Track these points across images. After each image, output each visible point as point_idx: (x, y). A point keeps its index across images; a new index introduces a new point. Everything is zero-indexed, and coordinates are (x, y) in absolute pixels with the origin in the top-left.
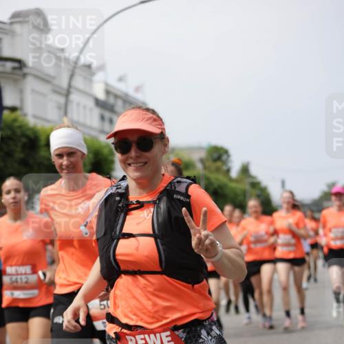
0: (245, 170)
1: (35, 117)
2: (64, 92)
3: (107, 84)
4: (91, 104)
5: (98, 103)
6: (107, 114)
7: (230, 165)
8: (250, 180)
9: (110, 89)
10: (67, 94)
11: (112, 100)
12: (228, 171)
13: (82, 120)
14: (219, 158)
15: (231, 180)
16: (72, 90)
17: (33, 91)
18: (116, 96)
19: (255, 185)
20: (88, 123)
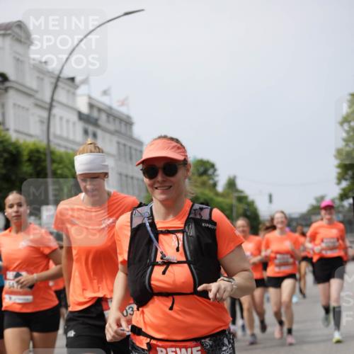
0: (232, 184)
1: (17, 131)
2: (47, 106)
3: (90, 98)
4: (74, 118)
5: (81, 116)
6: (91, 129)
7: (216, 179)
8: (236, 194)
9: (94, 103)
10: (50, 108)
11: (95, 114)
12: (215, 185)
13: (65, 135)
14: (205, 172)
15: (217, 194)
16: (54, 104)
17: (15, 105)
18: (100, 110)
19: (242, 199)
20: (71, 137)
